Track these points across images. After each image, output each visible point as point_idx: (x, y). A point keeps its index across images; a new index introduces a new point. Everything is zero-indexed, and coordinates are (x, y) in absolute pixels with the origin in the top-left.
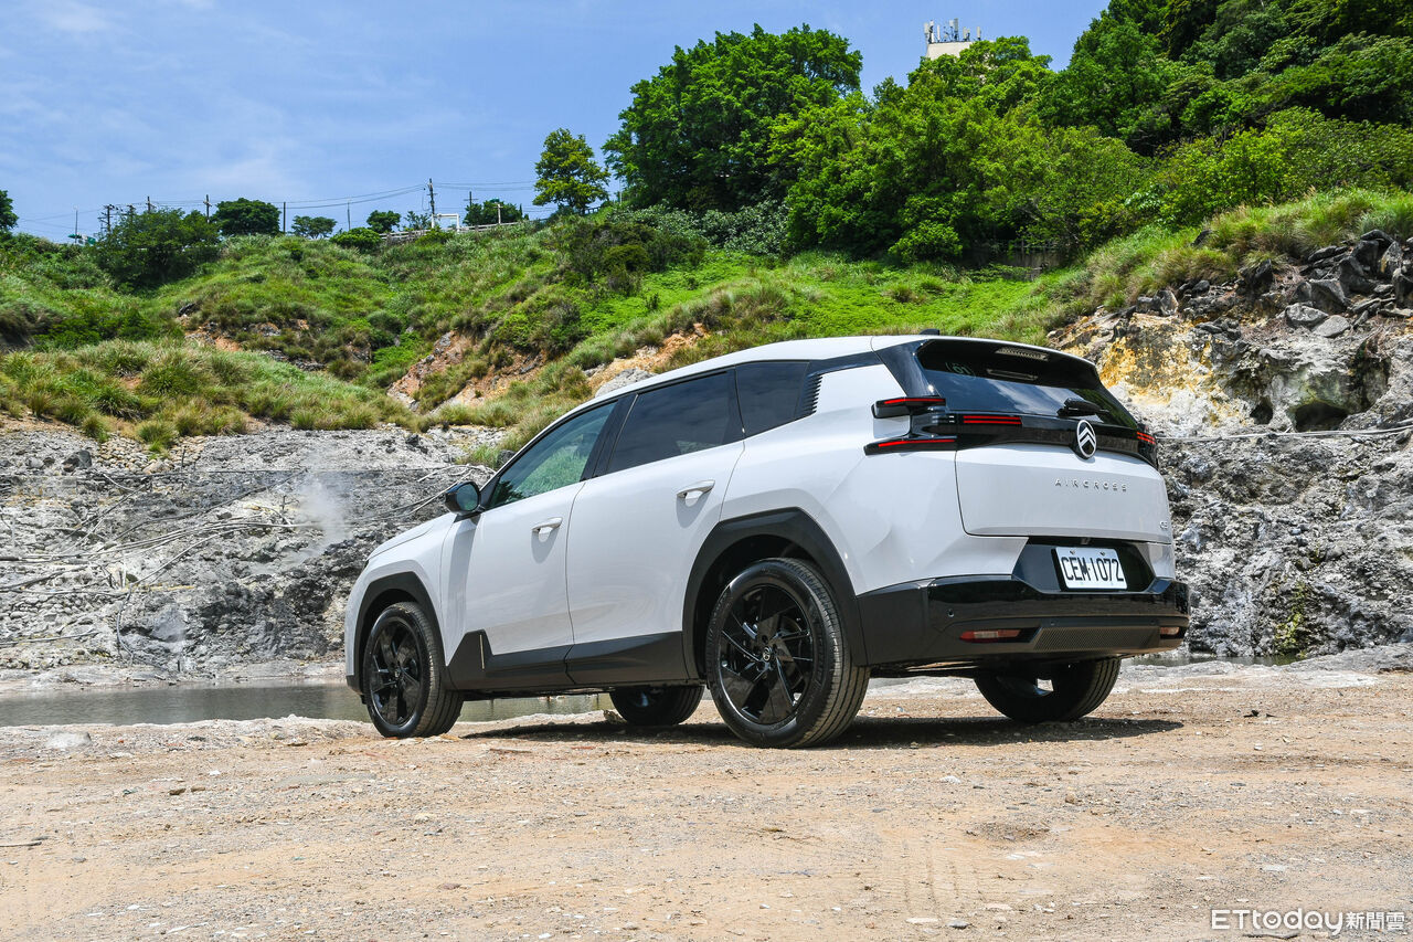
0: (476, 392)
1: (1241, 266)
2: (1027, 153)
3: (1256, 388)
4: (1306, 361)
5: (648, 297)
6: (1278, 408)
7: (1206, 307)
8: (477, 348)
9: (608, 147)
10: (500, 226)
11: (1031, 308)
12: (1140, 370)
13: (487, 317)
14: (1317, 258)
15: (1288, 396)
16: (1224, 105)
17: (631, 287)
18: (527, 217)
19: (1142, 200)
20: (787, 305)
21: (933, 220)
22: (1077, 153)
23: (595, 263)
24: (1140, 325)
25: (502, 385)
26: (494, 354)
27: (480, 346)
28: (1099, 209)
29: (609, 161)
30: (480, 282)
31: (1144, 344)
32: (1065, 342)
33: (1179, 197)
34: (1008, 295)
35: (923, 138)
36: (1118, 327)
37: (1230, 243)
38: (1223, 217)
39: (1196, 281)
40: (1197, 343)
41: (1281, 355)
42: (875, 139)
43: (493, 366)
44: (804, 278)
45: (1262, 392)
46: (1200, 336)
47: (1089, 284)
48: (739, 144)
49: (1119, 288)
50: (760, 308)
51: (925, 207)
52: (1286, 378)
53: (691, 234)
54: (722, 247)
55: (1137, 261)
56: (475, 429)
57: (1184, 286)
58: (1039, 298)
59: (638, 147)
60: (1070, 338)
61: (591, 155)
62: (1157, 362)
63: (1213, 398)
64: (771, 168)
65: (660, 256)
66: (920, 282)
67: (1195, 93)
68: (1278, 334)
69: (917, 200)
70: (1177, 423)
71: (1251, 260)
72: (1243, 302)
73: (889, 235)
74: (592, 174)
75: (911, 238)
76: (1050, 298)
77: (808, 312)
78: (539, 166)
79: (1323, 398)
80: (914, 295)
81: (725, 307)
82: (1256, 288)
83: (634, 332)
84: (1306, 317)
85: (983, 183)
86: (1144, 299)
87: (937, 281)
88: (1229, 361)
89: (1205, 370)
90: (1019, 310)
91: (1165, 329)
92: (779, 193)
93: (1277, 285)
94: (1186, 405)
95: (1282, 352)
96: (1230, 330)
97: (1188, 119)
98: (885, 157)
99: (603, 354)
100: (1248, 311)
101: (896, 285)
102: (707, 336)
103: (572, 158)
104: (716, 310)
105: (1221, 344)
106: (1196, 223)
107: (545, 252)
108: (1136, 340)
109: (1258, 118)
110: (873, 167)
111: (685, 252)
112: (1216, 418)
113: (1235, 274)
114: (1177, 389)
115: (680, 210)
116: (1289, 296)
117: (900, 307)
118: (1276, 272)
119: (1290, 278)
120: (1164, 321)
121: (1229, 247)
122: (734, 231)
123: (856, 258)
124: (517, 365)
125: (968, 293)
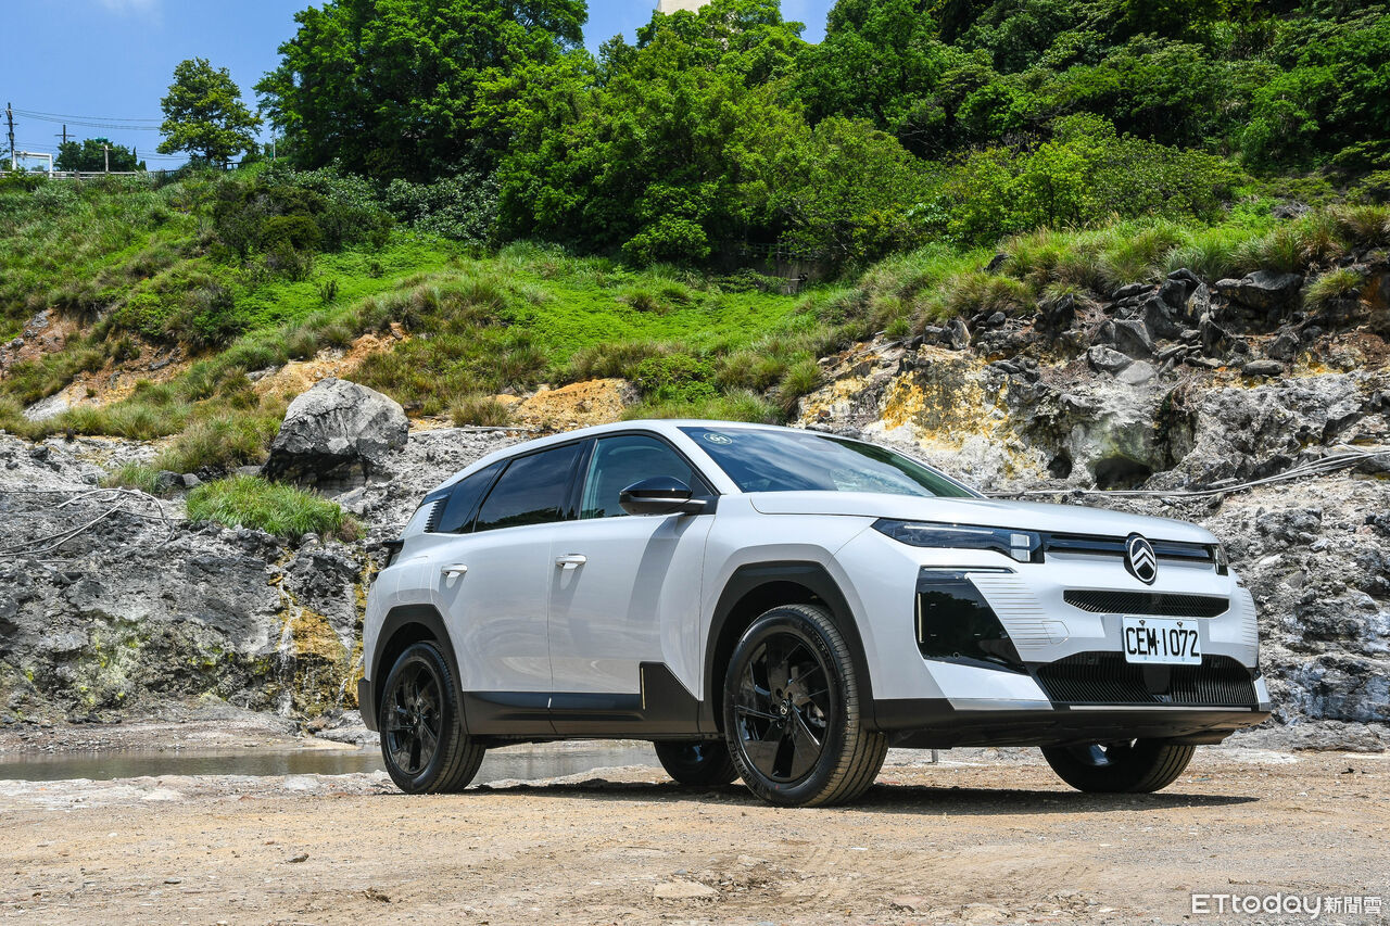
0: (88, 390)
1: (1042, 298)
2: (792, 145)
3: (1055, 437)
4: (1109, 410)
5: (324, 284)
6: (1077, 461)
7: (1002, 342)
8: (87, 333)
9: (263, 87)
10: (107, 174)
11: (797, 329)
12: (929, 411)
13: (100, 294)
14: (1122, 295)
15: (1091, 449)
16: (1004, 103)
17: (299, 270)
18: (143, 166)
19: (925, 213)
20: (505, 307)
21: (677, 215)
22: (849, 151)
23: (250, 235)
24: (929, 358)
25: (124, 383)
26: (114, 344)
27: (91, 331)
28: (876, 218)
29: (263, 106)
30: (86, 247)
31: (934, 381)
32: (839, 372)
33: (970, 214)
34: (768, 311)
35: (669, 116)
36: (905, 360)
37: (1029, 271)
38: (1019, 239)
39: (991, 311)
40: (993, 384)
41: (1083, 402)
42: (609, 111)
43: (112, 359)
44: (521, 273)
45: (1061, 442)
46: (995, 375)
47: (863, 305)
48: (435, 100)
49: (900, 314)
50: (472, 308)
51: (667, 198)
52: (1087, 427)
53: (370, 206)
54: (411, 225)
55: (922, 283)
56: (111, 441)
57: (977, 316)
58: (805, 318)
59: (300, 90)
60: (846, 367)
61: (238, 94)
62: (947, 402)
63: (1008, 447)
64: (474, 133)
65: (334, 232)
66: (662, 289)
67: (974, 86)
68: (1080, 378)
69: (657, 189)
70: (969, 472)
71: (1053, 292)
72: (1042, 339)
73: (624, 229)
74: (237, 118)
75: (650, 234)
76: (818, 317)
77: (531, 317)
78: (167, 103)
79: (1125, 452)
80: (654, 303)
81: (429, 307)
82: (1055, 324)
83: (314, 328)
84: (1109, 361)
85: (736, 174)
86: (932, 328)
87: (682, 288)
88: (1026, 405)
89: (1000, 413)
90: (783, 331)
91: (956, 365)
92: (485, 165)
93: (1079, 323)
94: (980, 453)
95: (1084, 398)
96: (1028, 370)
97: (964, 116)
98: (622, 134)
99: (276, 354)
100: (1047, 349)
101: (633, 290)
102: (406, 340)
103: (212, 96)
104: (418, 307)
105: (1019, 386)
106: (987, 244)
107: (175, 214)
108: (925, 375)
109: (1042, 121)
110: (607, 146)
111: (366, 230)
112: (1011, 469)
113: (1034, 308)
114: (969, 434)
115: (357, 175)
116: (1091, 336)
117: (636, 314)
118: (1078, 307)
119: (1093, 316)
120: (954, 356)
121: (1028, 276)
122: (427, 207)
123: (582, 255)
124: (144, 359)
125: (718, 305)
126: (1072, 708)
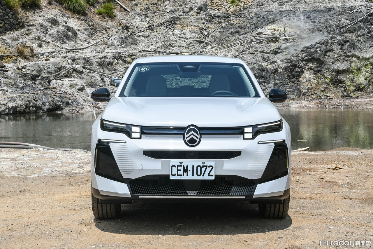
126: (140, 197)
